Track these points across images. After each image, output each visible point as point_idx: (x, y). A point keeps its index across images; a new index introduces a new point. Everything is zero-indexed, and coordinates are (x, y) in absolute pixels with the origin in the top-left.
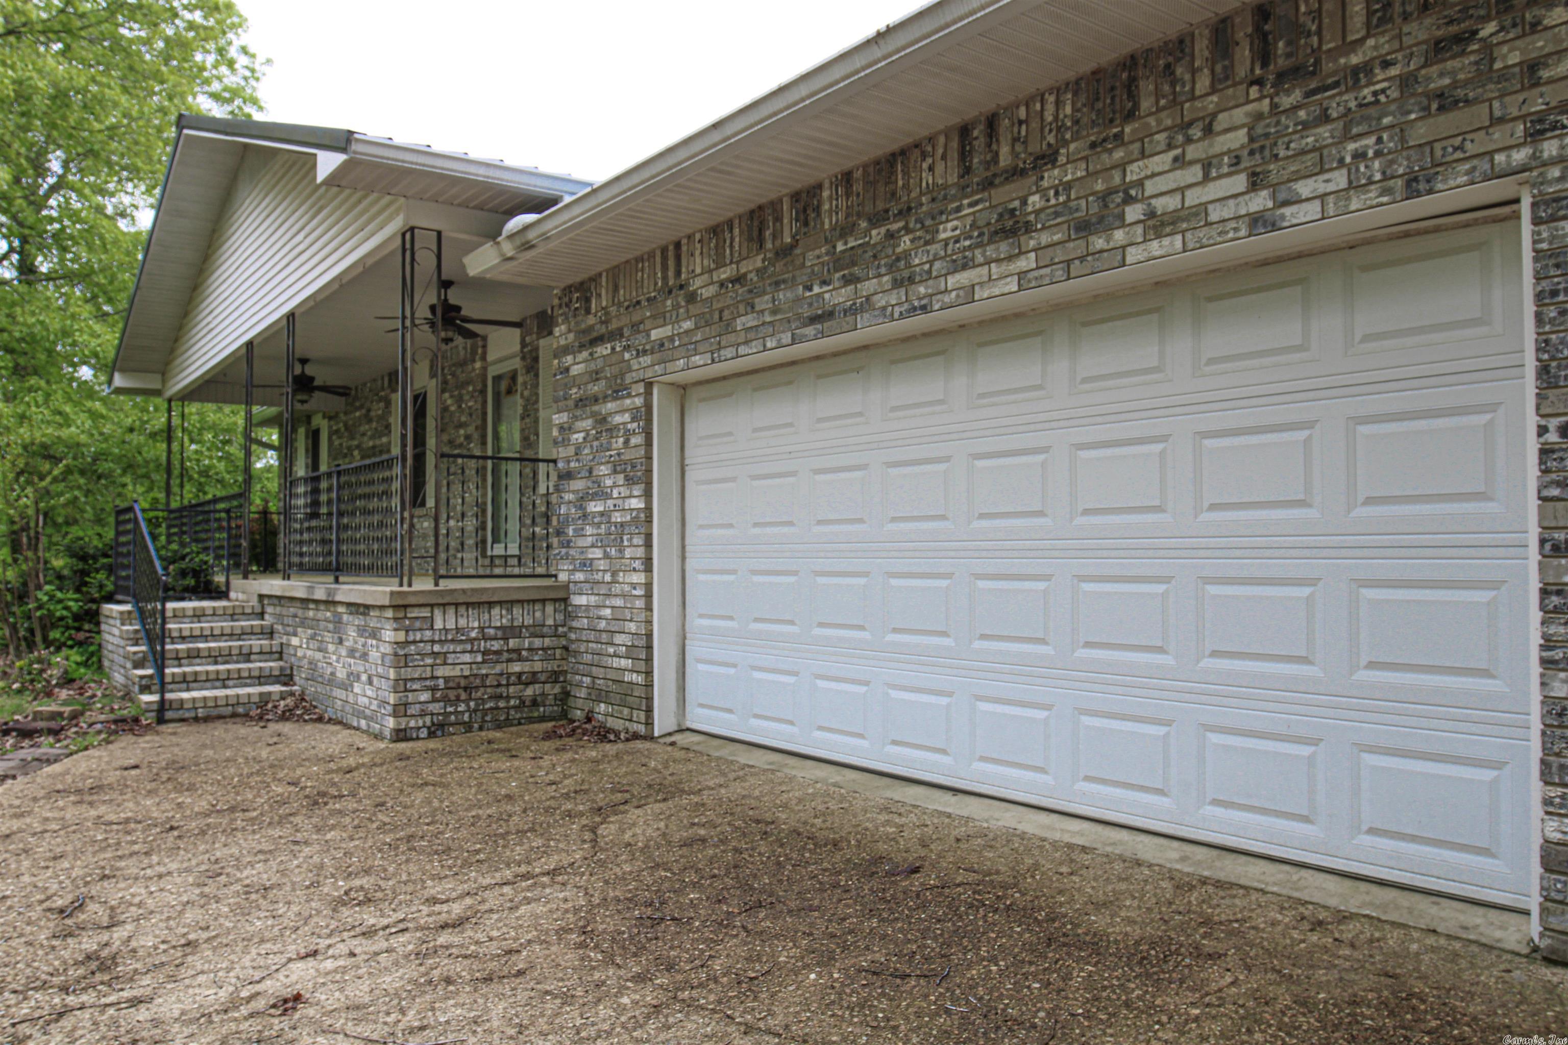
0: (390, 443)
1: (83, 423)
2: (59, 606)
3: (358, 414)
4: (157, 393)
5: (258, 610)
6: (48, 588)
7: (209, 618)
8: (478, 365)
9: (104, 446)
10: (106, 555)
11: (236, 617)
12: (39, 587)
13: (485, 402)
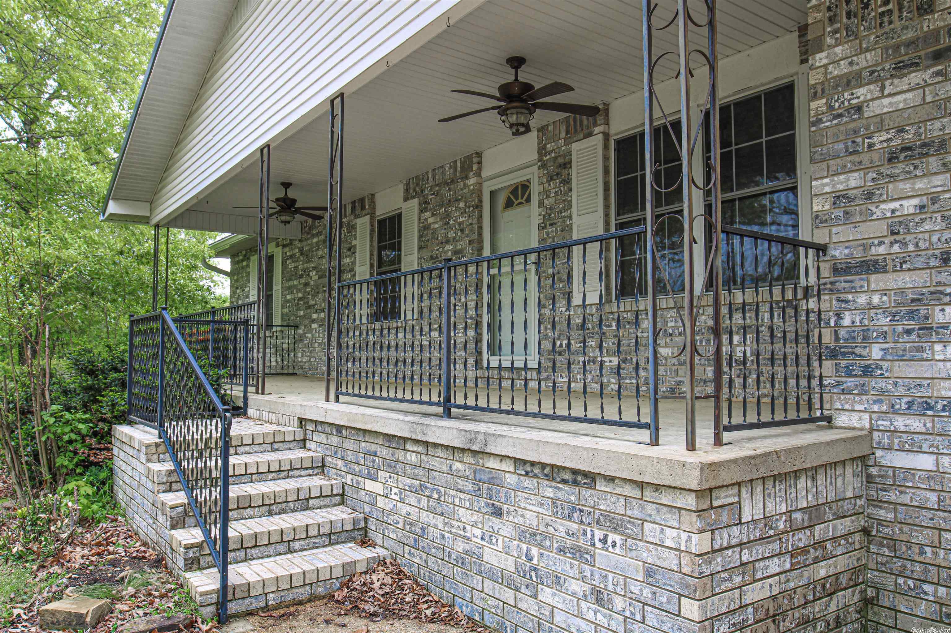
0: (354, 263)
1: (80, 247)
2: (67, 429)
3: (315, 240)
4: (145, 220)
5: (300, 437)
6: (54, 408)
7: (247, 448)
8: (472, 181)
9: (97, 267)
10: (116, 370)
11: (276, 446)
12: (44, 407)
13: (480, 217)
